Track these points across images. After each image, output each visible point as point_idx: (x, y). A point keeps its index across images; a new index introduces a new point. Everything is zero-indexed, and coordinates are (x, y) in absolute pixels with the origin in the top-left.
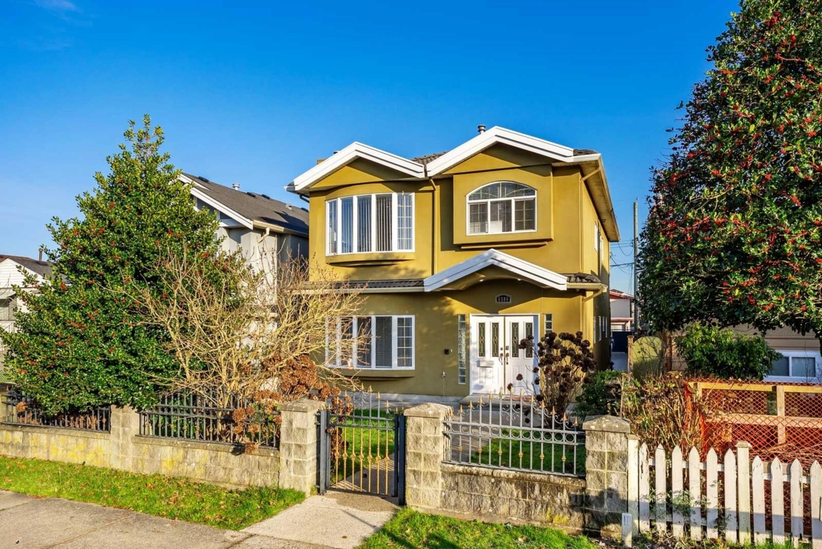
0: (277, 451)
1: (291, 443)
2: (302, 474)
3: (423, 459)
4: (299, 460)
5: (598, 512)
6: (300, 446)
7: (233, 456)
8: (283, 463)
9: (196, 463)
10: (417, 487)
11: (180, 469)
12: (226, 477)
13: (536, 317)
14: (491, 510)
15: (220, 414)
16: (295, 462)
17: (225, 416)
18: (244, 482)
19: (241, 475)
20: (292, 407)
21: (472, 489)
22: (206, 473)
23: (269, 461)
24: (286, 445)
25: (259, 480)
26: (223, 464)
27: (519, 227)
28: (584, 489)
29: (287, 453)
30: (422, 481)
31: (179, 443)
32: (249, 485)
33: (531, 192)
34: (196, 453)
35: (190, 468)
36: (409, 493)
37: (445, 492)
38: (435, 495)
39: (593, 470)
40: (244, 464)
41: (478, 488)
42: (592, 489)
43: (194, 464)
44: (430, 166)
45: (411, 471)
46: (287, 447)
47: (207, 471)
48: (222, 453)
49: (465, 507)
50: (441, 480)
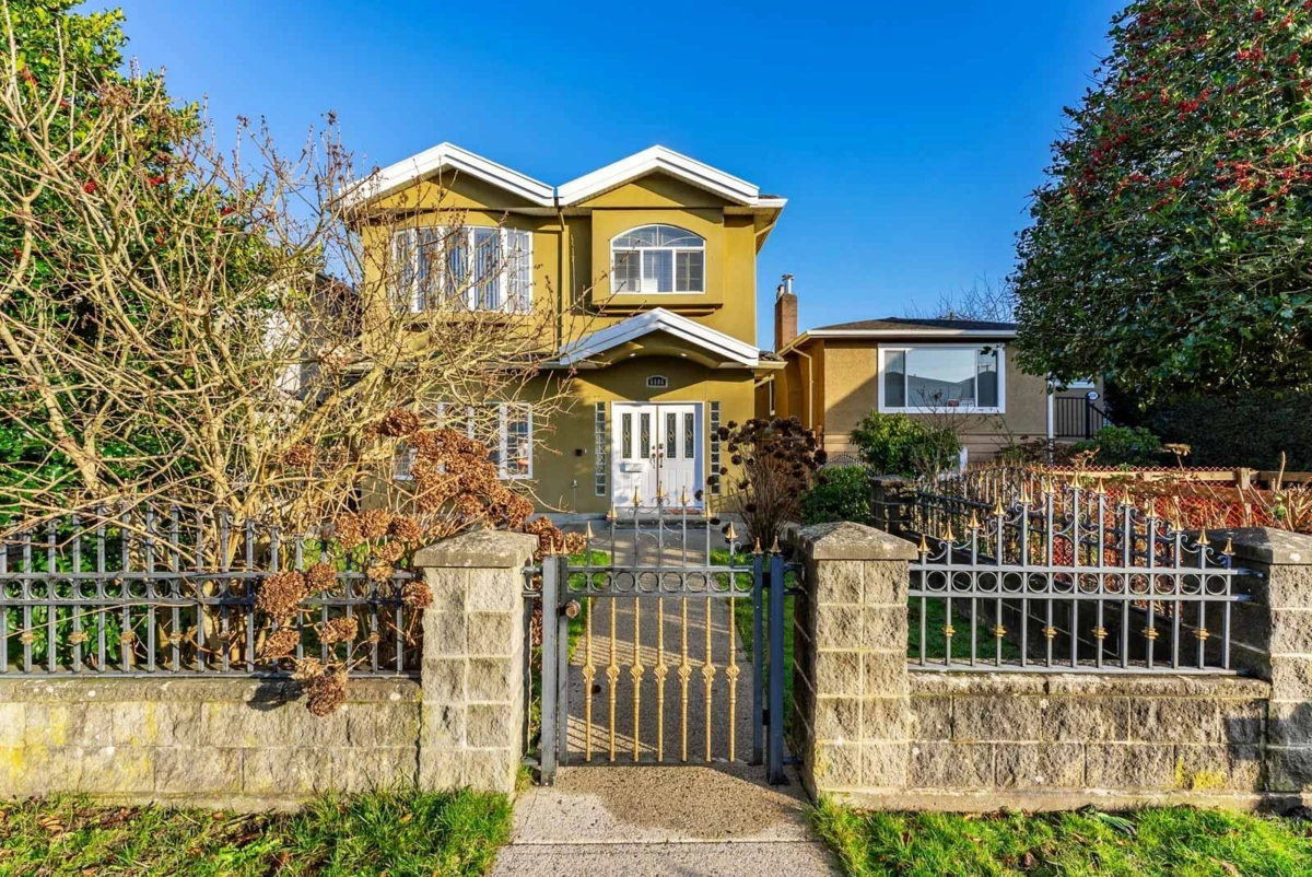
0: (413, 685)
1: (457, 656)
2: (497, 743)
3: (862, 668)
4: (486, 703)
5: (1298, 754)
6: (488, 665)
7: (258, 713)
8: (433, 718)
9: (120, 746)
10: (848, 743)
11: (57, 770)
12: (230, 776)
13: (698, 406)
14: (1040, 779)
15: (208, 588)
16: (473, 710)
17: (226, 595)
18: (297, 783)
19: (287, 766)
20: (465, 557)
21: (991, 730)
22: (157, 772)
23: (384, 716)
24: (444, 667)
25: (350, 774)
26: (219, 739)
27: (681, 287)
28: (1265, 702)
29: (446, 687)
30: (861, 727)
31: (50, 689)
32: (315, 792)
33: (699, 241)
34: (119, 713)
35: (94, 764)
36: (823, 760)
37: (919, 746)
38: (896, 760)
39: (1286, 655)
40: (297, 730)
41: (1007, 726)
42: (1283, 702)
43: (110, 750)
44: (562, 190)
45: (826, 703)
46: (446, 670)
47: (160, 765)
48: (217, 707)
49: (975, 779)
50: (910, 717)
